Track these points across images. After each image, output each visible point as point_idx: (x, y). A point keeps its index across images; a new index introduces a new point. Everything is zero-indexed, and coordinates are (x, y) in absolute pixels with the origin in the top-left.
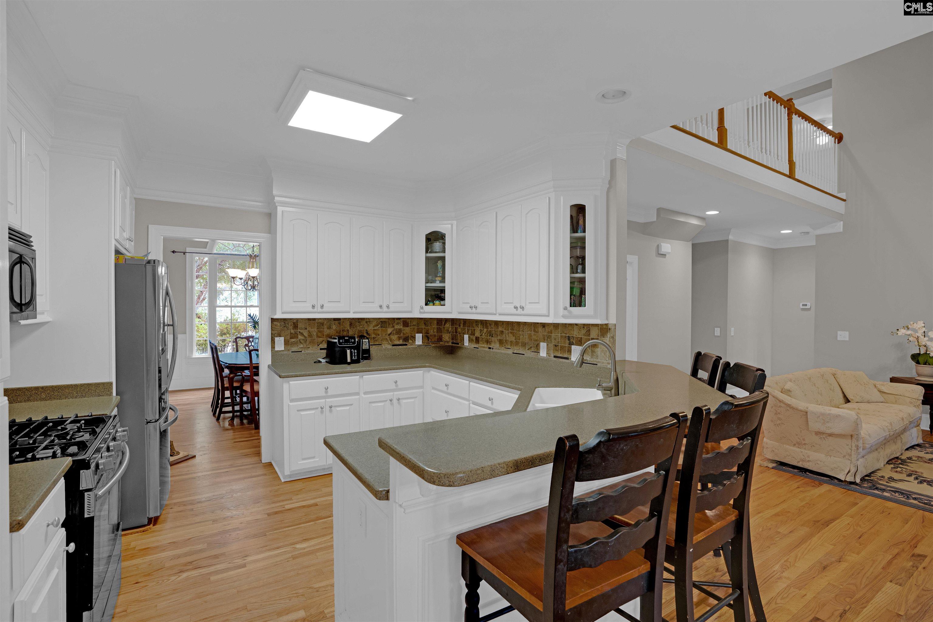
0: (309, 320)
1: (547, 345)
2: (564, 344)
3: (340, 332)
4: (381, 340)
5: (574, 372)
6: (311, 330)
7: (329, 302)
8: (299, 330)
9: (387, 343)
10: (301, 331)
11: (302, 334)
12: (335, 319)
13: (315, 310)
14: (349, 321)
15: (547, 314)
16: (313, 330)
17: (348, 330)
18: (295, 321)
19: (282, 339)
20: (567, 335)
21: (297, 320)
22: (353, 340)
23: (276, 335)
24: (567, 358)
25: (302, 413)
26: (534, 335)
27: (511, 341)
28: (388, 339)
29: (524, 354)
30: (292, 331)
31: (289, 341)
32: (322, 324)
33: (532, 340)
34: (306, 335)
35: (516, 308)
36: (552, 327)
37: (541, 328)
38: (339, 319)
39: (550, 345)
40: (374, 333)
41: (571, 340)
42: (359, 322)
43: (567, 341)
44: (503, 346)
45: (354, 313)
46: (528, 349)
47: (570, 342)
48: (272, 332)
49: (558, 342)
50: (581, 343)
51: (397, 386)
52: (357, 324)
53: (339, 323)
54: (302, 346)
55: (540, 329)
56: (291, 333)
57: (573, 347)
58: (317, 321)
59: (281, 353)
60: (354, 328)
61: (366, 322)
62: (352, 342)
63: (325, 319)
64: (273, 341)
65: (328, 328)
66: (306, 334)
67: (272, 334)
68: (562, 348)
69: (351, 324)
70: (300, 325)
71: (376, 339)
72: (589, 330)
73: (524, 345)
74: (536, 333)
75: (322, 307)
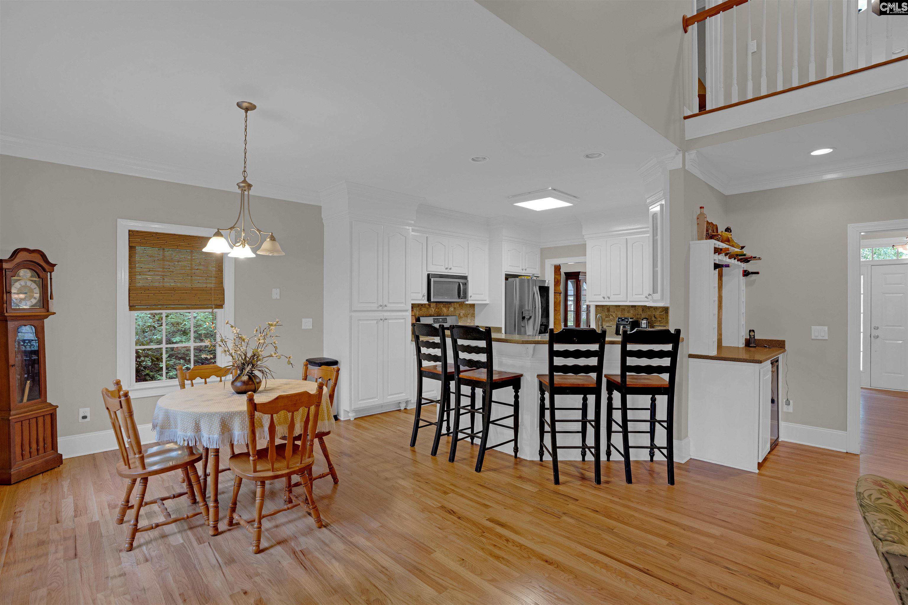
0: (616, 306)
3: (635, 315)
8: (610, 313)
10: (612, 313)
11: (612, 315)
12: (632, 306)
13: (605, 300)
16: (618, 313)
17: (641, 314)
18: (608, 307)
21: (610, 306)
30: (607, 313)
31: (605, 320)
32: (624, 309)
34: (615, 317)
38: (635, 306)
42: (649, 309)
52: (648, 310)
53: (635, 309)
54: (612, 323)
56: (606, 315)
61: (654, 309)
63: (626, 306)
66: (614, 316)
69: (643, 310)
70: (611, 310)
75: (609, 298)
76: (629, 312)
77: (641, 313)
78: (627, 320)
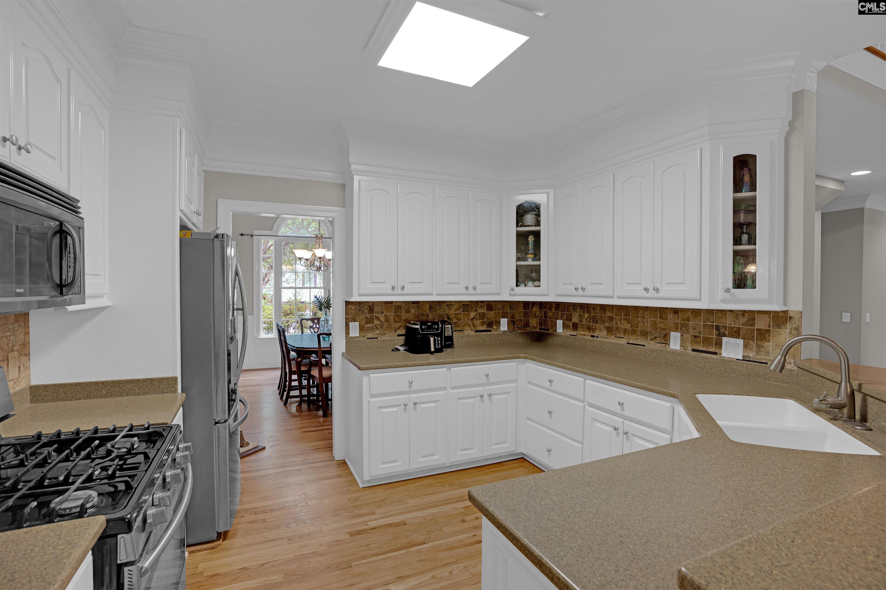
0: (386, 303)
1: (682, 335)
2: (709, 335)
3: (419, 316)
4: (464, 326)
5: (725, 371)
6: (388, 314)
7: (410, 283)
8: (375, 314)
9: (469, 328)
10: (378, 315)
11: (378, 318)
12: (413, 302)
13: (395, 292)
14: (428, 305)
15: (698, 298)
16: (390, 314)
17: (428, 315)
18: (371, 304)
19: (357, 324)
20: (715, 324)
21: (373, 303)
22: (436, 326)
23: (350, 320)
24: (716, 353)
25: (384, 410)
26: (661, 322)
27: (624, 329)
28: (471, 324)
29: (645, 346)
30: (368, 316)
31: (364, 327)
32: (400, 307)
33: (656, 328)
34: (383, 320)
35: (646, 290)
36: (690, 313)
37: (672, 314)
38: (418, 302)
39: (685, 335)
40: (456, 318)
41: (721, 330)
42: (440, 305)
43: (715, 332)
44: (613, 335)
45: (437, 295)
46: (651, 340)
47: (719, 333)
48: (347, 316)
49: (700, 332)
50: (739, 335)
51: (488, 379)
52: (438, 307)
53: (418, 307)
54: (378, 332)
55: (670, 316)
56: (366, 318)
57: (724, 339)
58: (394, 304)
59: (356, 339)
60: (434, 312)
61: (447, 305)
62: (435, 328)
63: (403, 302)
64: (347, 327)
65: (406, 312)
66: (382, 319)
67: (346, 318)
68: (707, 341)
69: (430, 308)
70: (376, 309)
71: (459, 324)
72: (753, 319)
73: (644, 334)
74: (663, 321)
76: (407, 312)
77: (428, 312)
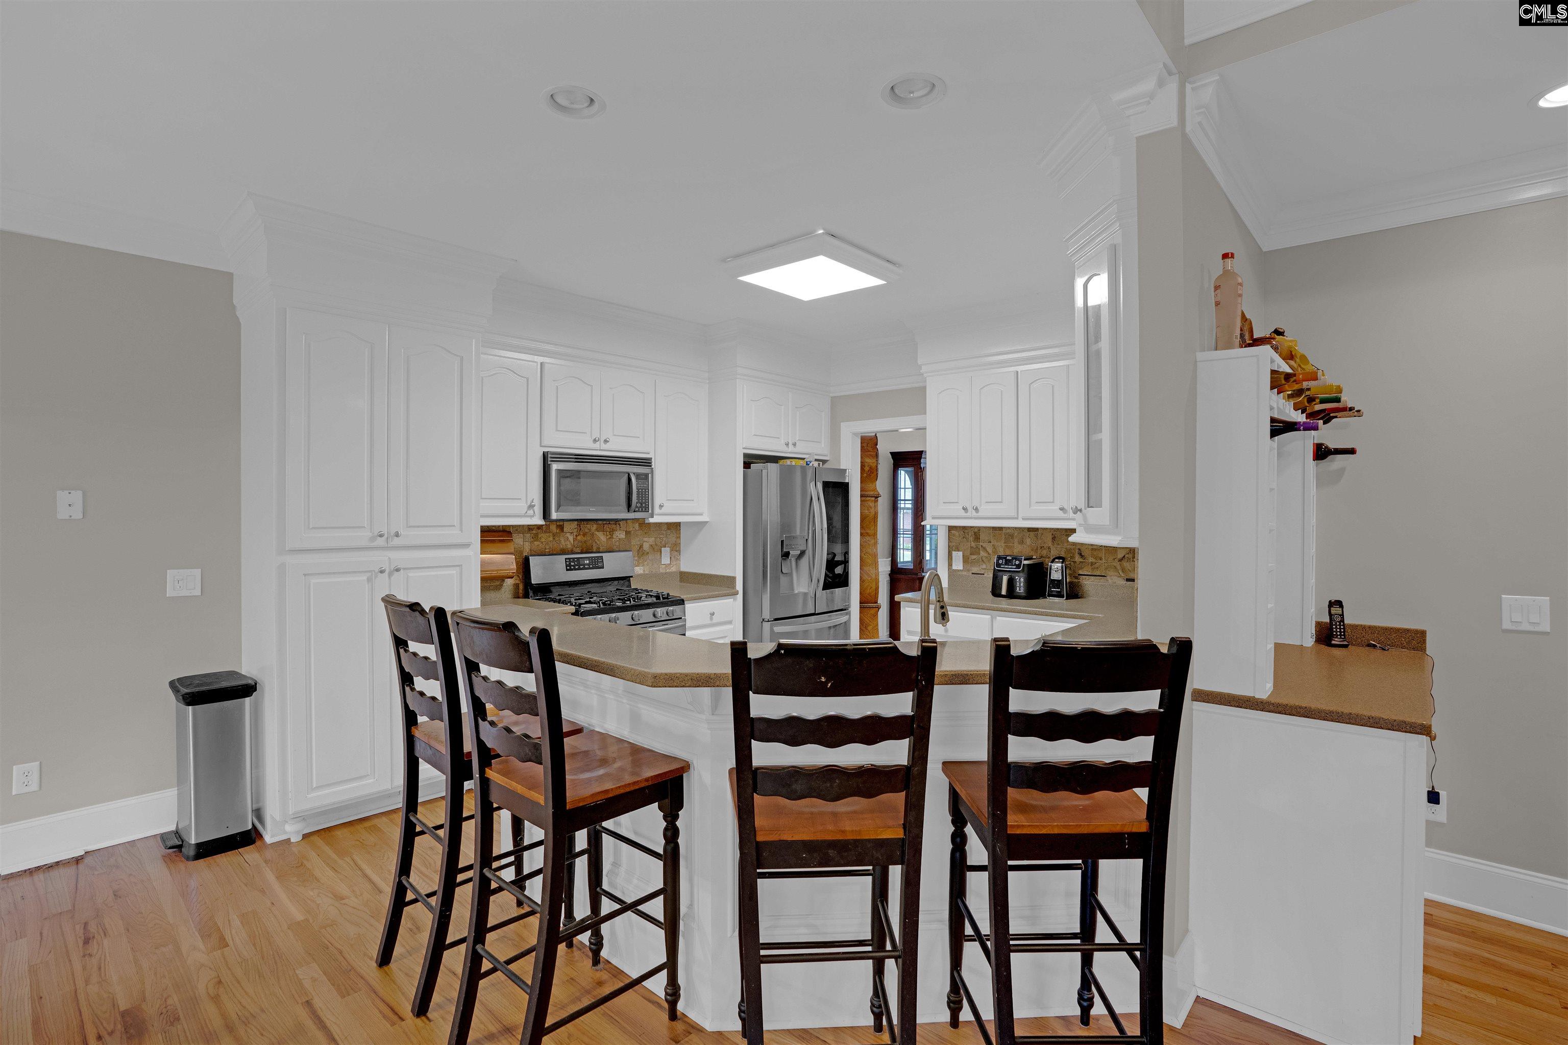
0: (994, 529)
3: (1037, 549)
4: (1106, 569)
6: (996, 544)
8: (981, 544)
9: (1116, 574)
10: (984, 545)
11: (985, 549)
12: (1030, 530)
13: (968, 514)
14: (1051, 534)
16: (999, 544)
17: (1049, 548)
18: (976, 530)
19: (960, 554)
21: (979, 528)
23: (954, 548)
28: (1119, 567)
30: (973, 544)
31: (969, 558)
32: (1012, 536)
34: (990, 552)
38: (1035, 530)
48: (950, 544)
53: (1036, 536)
54: (984, 566)
56: (972, 547)
58: (1004, 531)
59: (960, 573)
60: (1058, 544)
63: (1016, 528)
64: (950, 557)
65: (1019, 543)
66: (990, 550)
67: (949, 546)
69: (1054, 538)
70: (983, 536)
71: (1096, 566)
75: (977, 510)
76: (1022, 542)
77: (1050, 545)
78: (1017, 562)
